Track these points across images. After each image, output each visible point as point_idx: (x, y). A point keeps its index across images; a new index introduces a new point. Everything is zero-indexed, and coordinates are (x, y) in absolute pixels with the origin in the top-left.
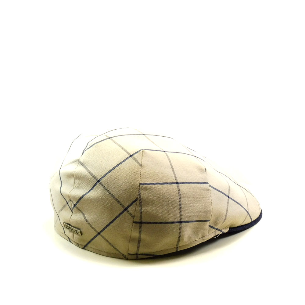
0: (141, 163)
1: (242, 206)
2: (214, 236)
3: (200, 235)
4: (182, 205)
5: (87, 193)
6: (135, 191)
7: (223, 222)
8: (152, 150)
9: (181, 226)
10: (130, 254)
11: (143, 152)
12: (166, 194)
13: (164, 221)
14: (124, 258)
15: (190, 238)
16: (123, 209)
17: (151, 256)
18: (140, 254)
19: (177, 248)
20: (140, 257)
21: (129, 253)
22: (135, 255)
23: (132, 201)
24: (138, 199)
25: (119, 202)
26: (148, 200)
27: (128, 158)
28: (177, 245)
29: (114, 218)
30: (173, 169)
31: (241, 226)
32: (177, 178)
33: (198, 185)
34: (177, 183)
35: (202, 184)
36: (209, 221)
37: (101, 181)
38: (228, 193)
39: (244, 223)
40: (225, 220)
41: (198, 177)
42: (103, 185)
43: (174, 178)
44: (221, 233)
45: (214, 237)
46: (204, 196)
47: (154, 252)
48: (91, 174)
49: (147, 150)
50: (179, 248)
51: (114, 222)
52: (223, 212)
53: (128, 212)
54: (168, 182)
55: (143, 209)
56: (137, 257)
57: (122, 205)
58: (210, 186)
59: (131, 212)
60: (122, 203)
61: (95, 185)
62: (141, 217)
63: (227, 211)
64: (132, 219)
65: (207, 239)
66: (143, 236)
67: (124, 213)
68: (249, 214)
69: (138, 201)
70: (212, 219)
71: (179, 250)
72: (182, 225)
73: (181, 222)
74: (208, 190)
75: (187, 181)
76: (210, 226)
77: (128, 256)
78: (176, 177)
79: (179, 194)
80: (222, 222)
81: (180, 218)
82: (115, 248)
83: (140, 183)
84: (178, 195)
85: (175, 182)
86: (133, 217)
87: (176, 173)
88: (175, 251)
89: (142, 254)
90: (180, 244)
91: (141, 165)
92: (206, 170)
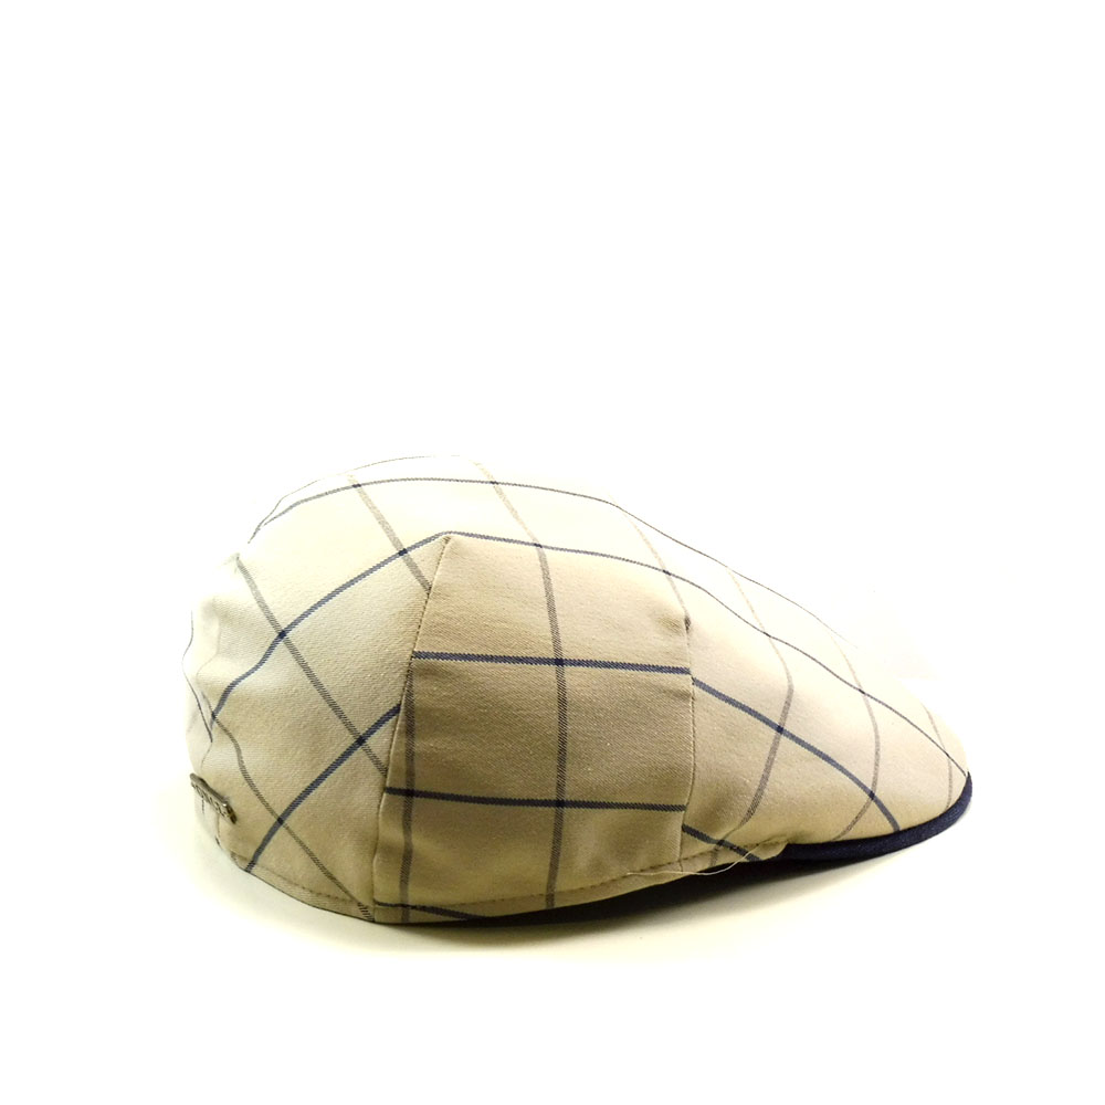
0: (429, 580)
1: (841, 769)
2: (707, 866)
3: (642, 860)
4: (569, 744)
5: (248, 674)
6: (393, 678)
7: (746, 820)
8: (487, 538)
9: (559, 817)
10: (380, 904)
11: (447, 540)
12: (511, 699)
13: (497, 794)
14: (362, 916)
15: (598, 866)
16: (351, 740)
17: (454, 916)
18: (414, 907)
19: (550, 897)
20: (415, 916)
21: (378, 899)
22: (400, 908)
23: (381, 715)
24: (402, 708)
25: (341, 715)
26: (437, 714)
27: (390, 559)
28: (550, 886)
29: (322, 769)
30: (551, 609)
31: (837, 842)
32: (562, 645)
33: (642, 675)
34: (559, 662)
35: (660, 674)
36: (681, 808)
37: (289, 635)
38: (779, 714)
39: (855, 834)
40: (750, 813)
41: (652, 645)
42: (293, 651)
43: (551, 643)
44: (743, 859)
45: (706, 871)
46: (664, 717)
47: (463, 904)
48: (264, 607)
49: (467, 535)
50: (556, 897)
51: (324, 783)
52: (745, 783)
53: (368, 751)
54: (524, 653)
55: (420, 745)
56: (406, 915)
57: (349, 726)
58: (696, 682)
59: (376, 751)
60: (351, 718)
61: (271, 648)
62: (410, 774)
63: (765, 778)
64: (378, 775)
65: (674, 875)
66: (419, 842)
67: (355, 755)
68: (878, 802)
69: (401, 714)
70: (696, 803)
71: (558, 904)
72: (565, 817)
73: (560, 804)
74: (684, 696)
75: (598, 658)
76: (685, 829)
77: (374, 909)
78: (556, 641)
79: (562, 702)
80: (739, 819)
81: (560, 787)
82: (332, 878)
83: (413, 652)
84: (555, 704)
85: (552, 656)
86: (384, 771)
87: (560, 625)
88: (543, 907)
89: (423, 908)
90: (563, 884)
91: (428, 588)
92: (687, 622)
